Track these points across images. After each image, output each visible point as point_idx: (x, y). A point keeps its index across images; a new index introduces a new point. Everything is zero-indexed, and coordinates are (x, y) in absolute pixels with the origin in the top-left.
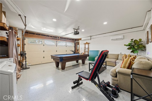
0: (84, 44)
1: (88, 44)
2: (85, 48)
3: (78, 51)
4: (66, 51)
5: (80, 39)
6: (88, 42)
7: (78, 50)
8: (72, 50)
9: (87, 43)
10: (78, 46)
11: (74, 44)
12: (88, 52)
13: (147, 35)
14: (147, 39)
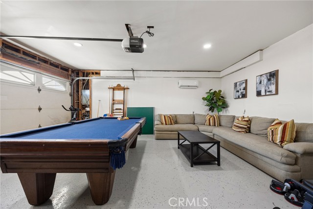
0: (109, 88)
1: (124, 89)
2: (113, 100)
3: (88, 109)
4: (40, 109)
5: (93, 73)
6: (123, 83)
7: (85, 106)
9: (119, 88)
10: (87, 92)
11: (71, 85)
12: (122, 111)
13: (244, 85)
14: (242, 91)
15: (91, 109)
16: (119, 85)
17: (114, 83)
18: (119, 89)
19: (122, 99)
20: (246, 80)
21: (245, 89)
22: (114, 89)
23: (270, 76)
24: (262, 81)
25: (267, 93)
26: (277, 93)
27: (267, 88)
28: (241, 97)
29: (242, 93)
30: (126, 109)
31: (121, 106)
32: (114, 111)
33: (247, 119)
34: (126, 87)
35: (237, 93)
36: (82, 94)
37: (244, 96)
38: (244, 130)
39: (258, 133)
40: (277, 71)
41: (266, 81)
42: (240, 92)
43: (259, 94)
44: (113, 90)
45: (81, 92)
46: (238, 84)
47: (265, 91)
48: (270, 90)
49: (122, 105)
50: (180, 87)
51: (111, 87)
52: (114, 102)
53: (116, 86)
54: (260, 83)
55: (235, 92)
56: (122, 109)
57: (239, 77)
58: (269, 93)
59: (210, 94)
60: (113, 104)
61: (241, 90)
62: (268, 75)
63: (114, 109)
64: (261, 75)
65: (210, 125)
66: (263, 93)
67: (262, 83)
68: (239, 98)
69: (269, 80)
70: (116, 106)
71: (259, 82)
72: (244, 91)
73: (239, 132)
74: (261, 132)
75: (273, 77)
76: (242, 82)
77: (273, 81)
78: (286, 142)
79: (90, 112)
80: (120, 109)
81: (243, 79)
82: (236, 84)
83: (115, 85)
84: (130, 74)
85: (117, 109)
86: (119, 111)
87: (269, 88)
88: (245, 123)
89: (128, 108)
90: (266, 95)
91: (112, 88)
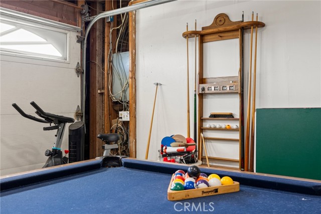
0: (188, 35)
1: (242, 30)
2: (202, 80)
3: (125, 116)
7: (118, 106)
8: (39, 111)
9: (221, 28)
10: (124, 61)
11: (80, 41)
12: (236, 125)
15: (134, 116)
16: (221, 18)
17: (204, 13)
18: (222, 35)
19: (236, 73)
22: (202, 37)
30: (252, 117)
32: (207, 125)
34: (247, 20)
36: (111, 68)
44: (202, 42)
45: (111, 61)
49: (237, 100)
51: (192, 28)
52: (204, 88)
53: (209, 22)
56: (237, 115)
60: (202, 96)
63: (206, 115)
70: (214, 105)
79: (131, 126)
80: (230, 116)
83: (207, 19)
85: (214, 116)
86: (223, 124)
89: (261, 112)
91: (195, 33)
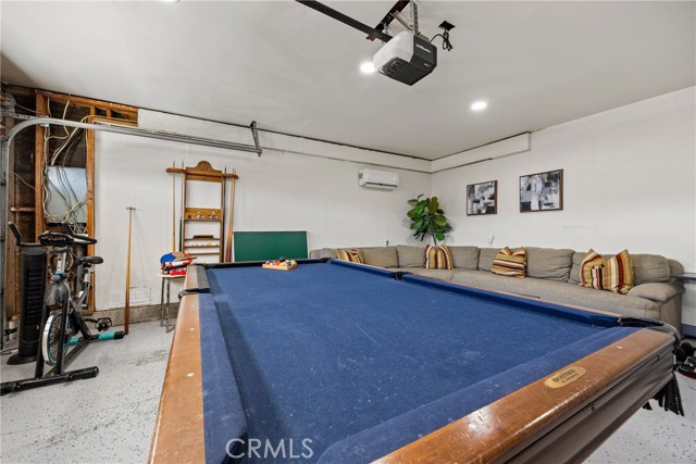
0: (174, 171)
1: (224, 178)
5: (99, 112)
9: (206, 172)
12: (217, 243)
13: (492, 191)
14: (487, 200)
16: (204, 165)
17: (190, 157)
18: (205, 177)
19: (218, 206)
20: (496, 182)
21: (494, 197)
22: (188, 174)
23: (549, 178)
24: (533, 187)
25: (544, 207)
26: (561, 208)
27: (543, 199)
28: (484, 211)
29: (486, 204)
30: (230, 237)
31: (213, 229)
32: (190, 244)
33: (522, 252)
34: (229, 172)
35: (475, 205)
37: (491, 210)
38: (520, 272)
39: (548, 274)
40: (562, 171)
41: (540, 186)
42: (482, 202)
43: (525, 207)
44: (187, 178)
45: (45, 175)
46: (477, 187)
47: (540, 203)
48: (549, 201)
49: (218, 226)
50: (364, 186)
51: (178, 167)
52: (189, 215)
53: (193, 165)
54: (529, 188)
55: (469, 202)
56: (217, 235)
57: (480, 176)
58: (546, 207)
59: (419, 204)
60: (186, 221)
61: (484, 199)
62: (545, 176)
63: (190, 235)
64: (530, 176)
65: (436, 267)
66: (534, 206)
67: (533, 189)
68: (479, 213)
69: (547, 185)
70: (195, 229)
71: (525, 187)
72: (493, 201)
73: (513, 276)
74: (553, 274)
75: (556, 181)
76: (486, 185)
77: (554, 186)
78: (626, 287)
80: (211, 237)
81: (488, 178)
82: (471, 189)
83: (192, 163)
84: (246, 137)
85: (197, 238)
86: (205, 243)
87: (546, 198)
88: (521, 259)
89: (237, 234)
90: (540, 210)
91: (182, 171)
